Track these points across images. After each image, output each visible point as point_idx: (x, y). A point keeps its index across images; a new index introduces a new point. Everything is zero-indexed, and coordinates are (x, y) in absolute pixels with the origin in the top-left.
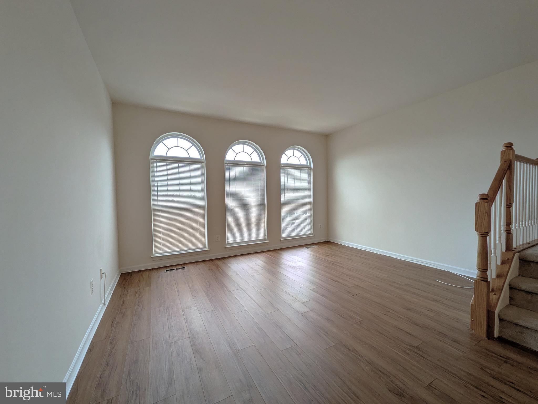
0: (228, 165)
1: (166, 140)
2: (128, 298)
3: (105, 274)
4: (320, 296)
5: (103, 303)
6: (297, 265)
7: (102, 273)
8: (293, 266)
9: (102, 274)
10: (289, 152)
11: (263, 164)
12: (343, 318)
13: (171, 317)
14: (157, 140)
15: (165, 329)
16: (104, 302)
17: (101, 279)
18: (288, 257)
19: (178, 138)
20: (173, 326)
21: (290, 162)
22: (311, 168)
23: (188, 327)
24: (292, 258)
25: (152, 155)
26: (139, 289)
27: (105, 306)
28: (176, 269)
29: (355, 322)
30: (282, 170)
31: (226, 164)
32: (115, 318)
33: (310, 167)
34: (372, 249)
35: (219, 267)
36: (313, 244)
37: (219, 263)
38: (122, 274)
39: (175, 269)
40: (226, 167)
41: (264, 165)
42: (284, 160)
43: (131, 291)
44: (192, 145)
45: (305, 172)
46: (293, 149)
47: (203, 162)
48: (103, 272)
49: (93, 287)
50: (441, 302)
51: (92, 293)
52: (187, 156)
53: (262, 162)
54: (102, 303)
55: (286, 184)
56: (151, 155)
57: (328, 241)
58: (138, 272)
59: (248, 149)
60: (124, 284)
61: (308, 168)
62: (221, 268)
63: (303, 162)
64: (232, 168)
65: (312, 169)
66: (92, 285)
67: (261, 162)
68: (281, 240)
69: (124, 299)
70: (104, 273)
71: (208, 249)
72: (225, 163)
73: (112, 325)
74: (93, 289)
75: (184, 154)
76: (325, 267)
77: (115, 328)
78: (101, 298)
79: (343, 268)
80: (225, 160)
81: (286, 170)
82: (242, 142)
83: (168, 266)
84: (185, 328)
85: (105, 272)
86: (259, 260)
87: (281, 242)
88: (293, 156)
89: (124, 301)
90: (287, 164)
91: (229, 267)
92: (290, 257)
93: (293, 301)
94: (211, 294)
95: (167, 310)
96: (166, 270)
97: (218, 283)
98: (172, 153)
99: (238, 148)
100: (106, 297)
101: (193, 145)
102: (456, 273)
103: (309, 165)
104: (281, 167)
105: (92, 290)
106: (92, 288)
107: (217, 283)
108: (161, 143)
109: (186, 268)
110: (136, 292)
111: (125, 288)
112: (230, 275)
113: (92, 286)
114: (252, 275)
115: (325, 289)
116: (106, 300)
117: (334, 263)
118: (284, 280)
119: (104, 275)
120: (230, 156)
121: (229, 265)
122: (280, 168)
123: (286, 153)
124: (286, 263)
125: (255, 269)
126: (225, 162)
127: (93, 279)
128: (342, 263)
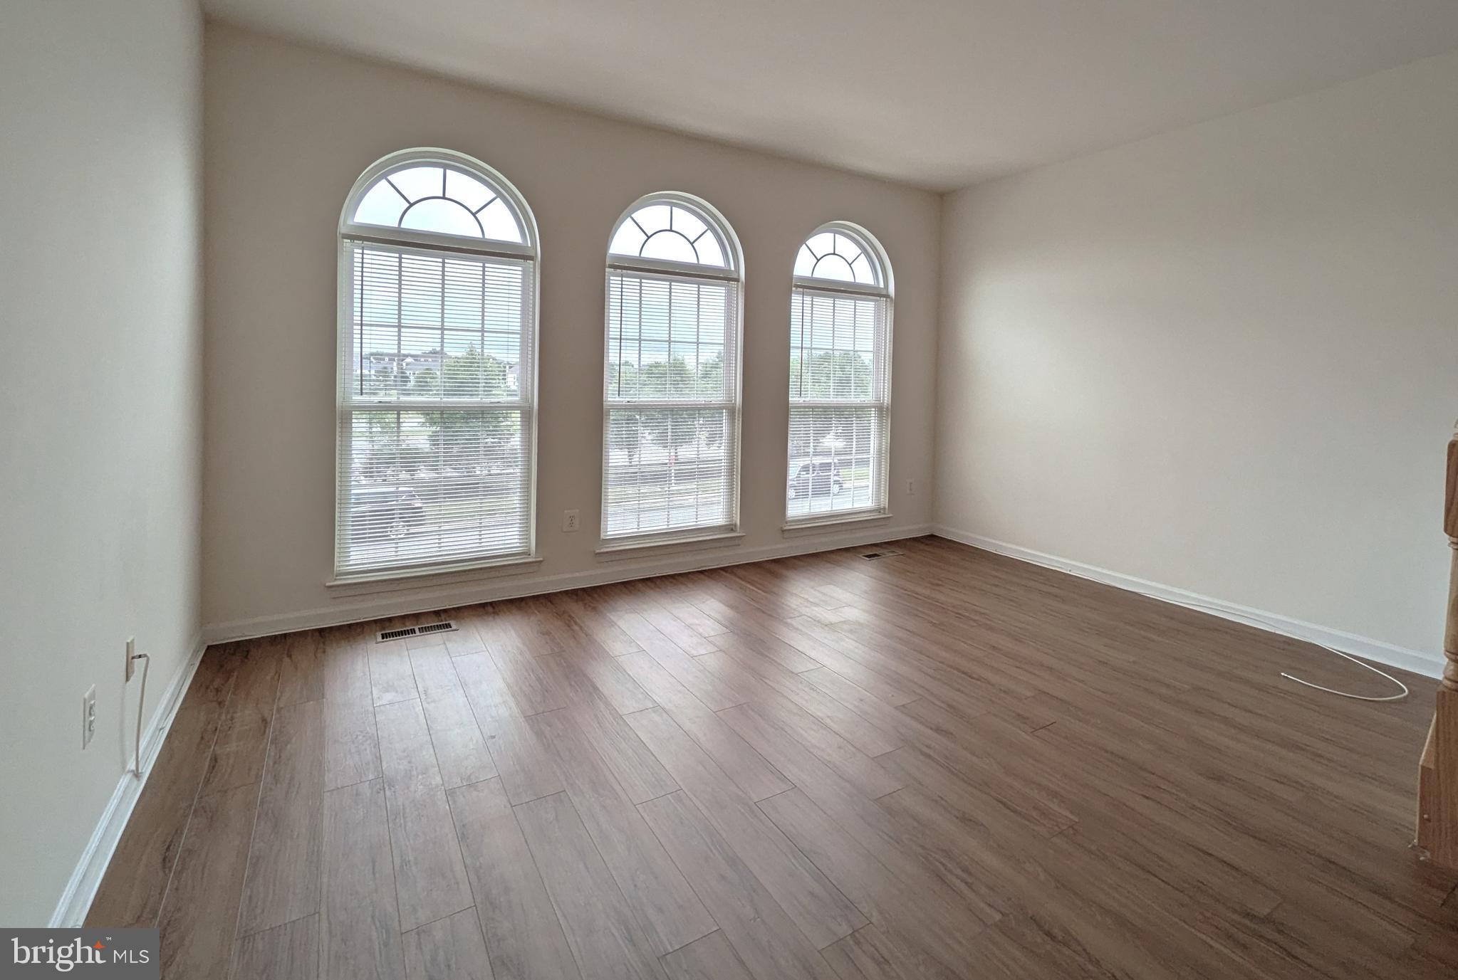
0: (619, 271)
1: (402, 172)
2: (233, 747)
3: (143, 660)
4: (930, 732)
5: (133, 771)
6: (843, 620)
7: (133, 658)
8: (827, 622)
9: (130, 659)
10: (821, 242)
11: (735, 276)
12: (1015, 811)
13: (402, 821)
14: (368, 171)
15: (377, 875)
16: (133, 767)
17: (127, 680)
18: (812, 590)
19: (445, 167)
20: (411, 858)
21: (822, 272)
22: (887, 296)
23: (468, 861)
24: (824, 594)
25: (350, 222)
26: (279, 710)
27: (139, 780)
28: (417, 630)
29: (1056, 828)
30: (796, 299)
31: (611, 266)
32: (178, 831)
33: (884, 293)
34: (1074, 566)
35: (576, 623)
36: (884, 546)
37: (575, 608)
38: (209, 648)
39: (413, 631)
40: (612, 278)
41: (737, 280)
42: (803, 266)
43: (246, 715)
44: (494, 195)
45: (867, 308)
46: (835, 232)
47: (531, 258)
48: (136, 654)
49: (93, 718)
50: (1308, 748)
51: (89, 741)
52: (477, 234)
53: (733, 268)
54: (129, 772)
55: (807, 344)
56: (345, 221)
57: (932, 537)
58: (274, 640)
59: (688, 223)
60: (217, 690)
61: (881, 296)
62: (581, 628)
63: (864, 274)
64: (631, 283)
65: (891, 298)
66: (91, 708)
67: (730, 268)
68: (783, 531)
69: (217, 748)
70: (140, 656)
71: (534, 560)
72: (607, 264)
73: (164, 860)
74: (94, 724)
75: (464, 227)
76: (934, 625)
77: (179, 874)
78: (123, 753)
79: (991, 629)
80: (608, 254)
81: (808, 299)
82: (663, 198)
83: (390, 620)
84: (459, 868)
85: (145, 653)
86: (713, 600)
87: (784, 538)
88: (834, 254)
89: (215, 759)
90: (812, 279)
91: (613, 624)
92: (819, 591)
93: (842, 751)
94: (550, 726)
95: (388, 793)
96: (382, 635)
97: (573, 683)
98: (423, 220)
99: (652, 215)
100: (143, 744)
101: (499, 195)
102: (1335, 648)
103: (882, 285)
104: (794, 289)
105: (90, 730)
106: (91, 722)
107: (571, 685)
108: (384, 182)
109: (454, 627)
110: (264, 721)
111: (220, 703)
112: (618, 654)
113: (90, 714)
114: (695, 653)
115: (942, 705)
116: (142, 757)
117: (960, 612)
118: (805, 673)
119: (139, 664)
120: (625, 242)
121: (608, 614)
122: (790, 292)
123: (810, 242)
124: (804, 610)
125: (701, 630)
126: (608, 262)
127: (93, 685)
128: (987, 612)
